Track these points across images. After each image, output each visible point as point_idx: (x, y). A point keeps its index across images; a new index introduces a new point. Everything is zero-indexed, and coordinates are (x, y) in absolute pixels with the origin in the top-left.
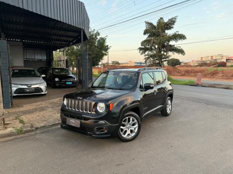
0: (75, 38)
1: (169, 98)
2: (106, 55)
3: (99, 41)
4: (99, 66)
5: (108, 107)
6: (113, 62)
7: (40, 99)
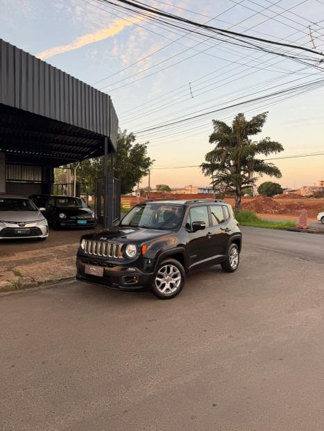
0: (93, 147)
1: (234, 245)
2: (145, 174)
3: (133, 151)
4: (134, 194)
5: (139, 250)
6: (160, 186)
7: (37, 245)
